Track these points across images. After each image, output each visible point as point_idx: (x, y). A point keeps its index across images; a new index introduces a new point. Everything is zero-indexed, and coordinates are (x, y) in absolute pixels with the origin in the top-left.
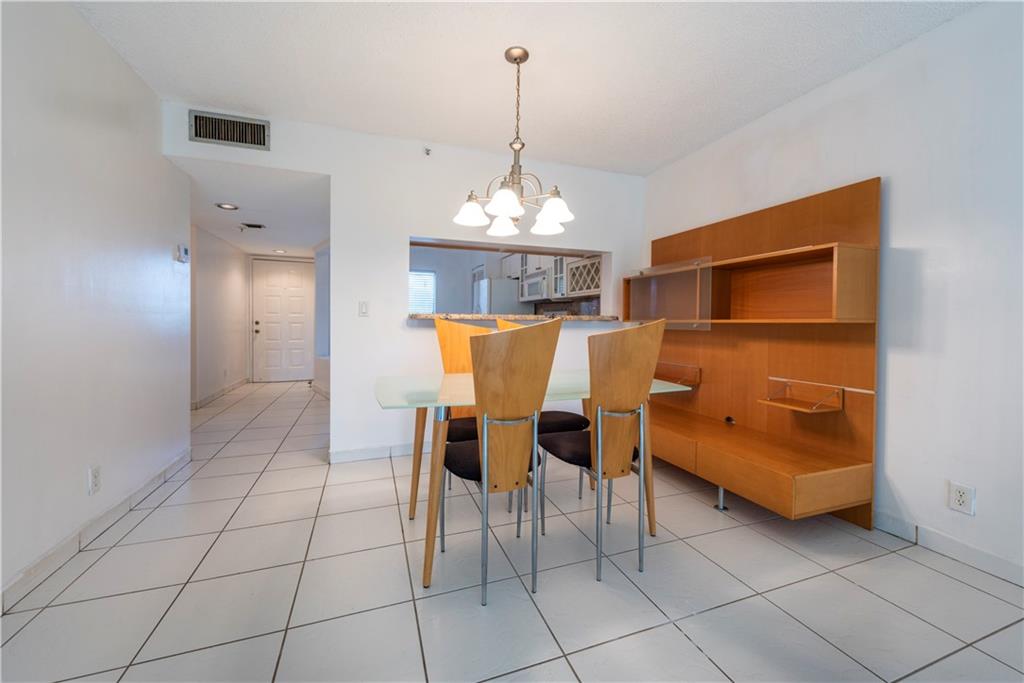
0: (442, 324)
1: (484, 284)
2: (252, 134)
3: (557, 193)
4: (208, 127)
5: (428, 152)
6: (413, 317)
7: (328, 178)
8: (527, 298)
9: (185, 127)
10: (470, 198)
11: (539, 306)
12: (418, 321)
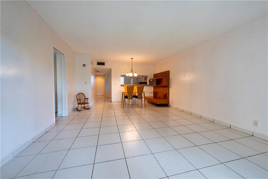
0: (125, 86)
1: (132, 79)
2: (103, 64)
3: (136, 73)
4: (99, 64)
5: (123, 64)
6: (121, 85)
7: (111, 68)
8: (139, 82)
9: (96, 63)
10: (127, 73)
11: (141, 83)
12: (122, 85)
